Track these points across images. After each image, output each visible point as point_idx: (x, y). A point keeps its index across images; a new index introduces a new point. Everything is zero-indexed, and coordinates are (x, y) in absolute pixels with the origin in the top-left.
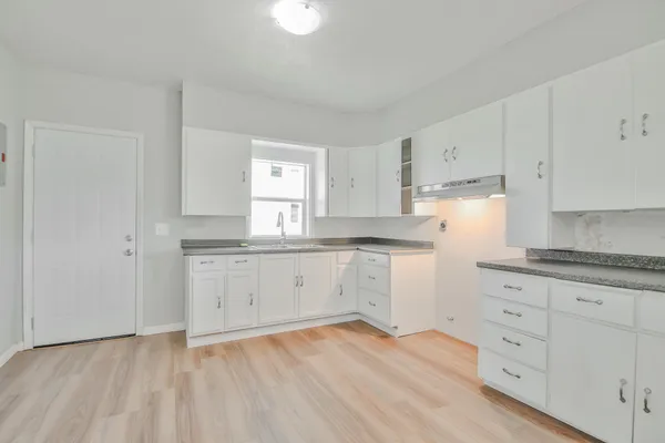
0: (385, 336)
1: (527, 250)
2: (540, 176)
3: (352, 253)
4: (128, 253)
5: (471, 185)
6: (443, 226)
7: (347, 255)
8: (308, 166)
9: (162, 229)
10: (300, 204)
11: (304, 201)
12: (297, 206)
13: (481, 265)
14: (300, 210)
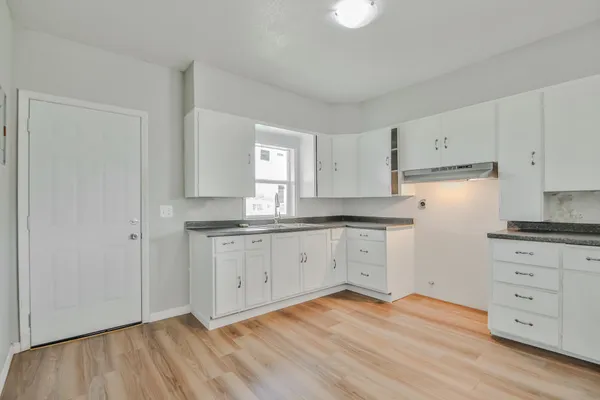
0: (380, 302)
1: (509, 223)
2: (533, 163)
3: (342, 229)
4: (133, 237)
5: (461, 170)
6: (423, 204)
7: (338, 232)
8: (293, 150)
9: (167, 211)
10: (285, 186)
11: (288, 183)
12: (283, 188)
13: (491, 236)
14: (285, 191)
